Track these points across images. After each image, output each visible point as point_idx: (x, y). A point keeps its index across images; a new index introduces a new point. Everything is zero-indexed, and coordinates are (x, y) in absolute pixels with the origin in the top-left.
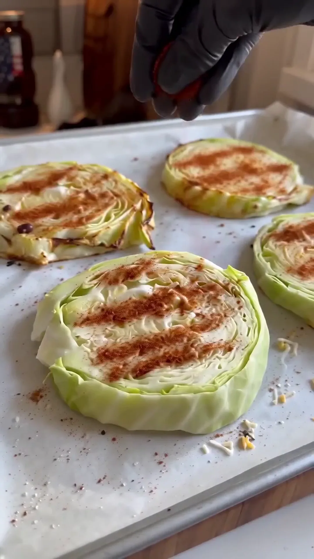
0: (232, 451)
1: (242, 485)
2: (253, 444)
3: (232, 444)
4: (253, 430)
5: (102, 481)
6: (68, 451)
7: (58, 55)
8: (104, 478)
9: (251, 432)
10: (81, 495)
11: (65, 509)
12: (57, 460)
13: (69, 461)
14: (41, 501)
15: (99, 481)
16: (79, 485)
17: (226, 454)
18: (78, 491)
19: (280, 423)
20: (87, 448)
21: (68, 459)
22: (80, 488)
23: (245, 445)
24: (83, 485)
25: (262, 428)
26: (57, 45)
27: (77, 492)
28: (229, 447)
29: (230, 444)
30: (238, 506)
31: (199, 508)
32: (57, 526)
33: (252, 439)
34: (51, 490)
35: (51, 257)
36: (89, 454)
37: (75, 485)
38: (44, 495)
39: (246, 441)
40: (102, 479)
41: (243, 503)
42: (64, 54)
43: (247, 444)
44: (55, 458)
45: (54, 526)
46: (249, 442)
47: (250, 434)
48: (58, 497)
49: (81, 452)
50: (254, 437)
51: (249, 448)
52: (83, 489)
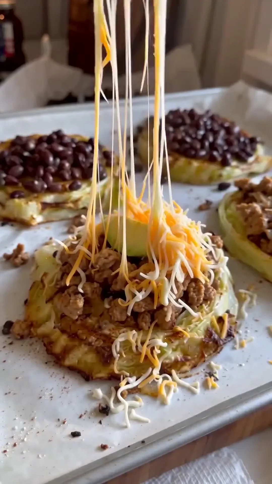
0: (198, 391)
1: (207, 419)
2: (217, 384)
3: (199, 384)
4: (217, 371)
5: (83, 416)
6: (51, 390)
7: (46, 39)
8: (85, 414)
9: (215, 373)
10: (64, 428)
11: (50, 441)
12: (42, 399)
13: (52, 398)
14: (29, 433)
15: (81, 417)
16: (62, 419)
17: (193, 393)
18: (62, 425)
19: (241, 365)
20: (67, 387)
21: (52, 397)
22: (63, 422)
23: (210, 385)
24: (65, 419)
25: (225, 369)
26: (45, 30)
27: (60, 426)
28: (196, 387)
29: (197, 384)
30: (203, 437)
31: (169, 440)
32: (43, 456)
33: (216, 380)
34: (37, 425)
35: (39, 219)
36: (69, 392)
37: (59, 420)
38: (32, 429)
39: (211, 381)
40: (83, 414)
41: (208, 436)
42: (52, 39)
43: (212, 384)
44: (40, 396)
45: (40, 456)
46: (214, 382)
47: (215, 375)
48: (44, 430)
49: (62, 390)
50: (218, 377)
51: (213, 387)
52: (66, 423)
